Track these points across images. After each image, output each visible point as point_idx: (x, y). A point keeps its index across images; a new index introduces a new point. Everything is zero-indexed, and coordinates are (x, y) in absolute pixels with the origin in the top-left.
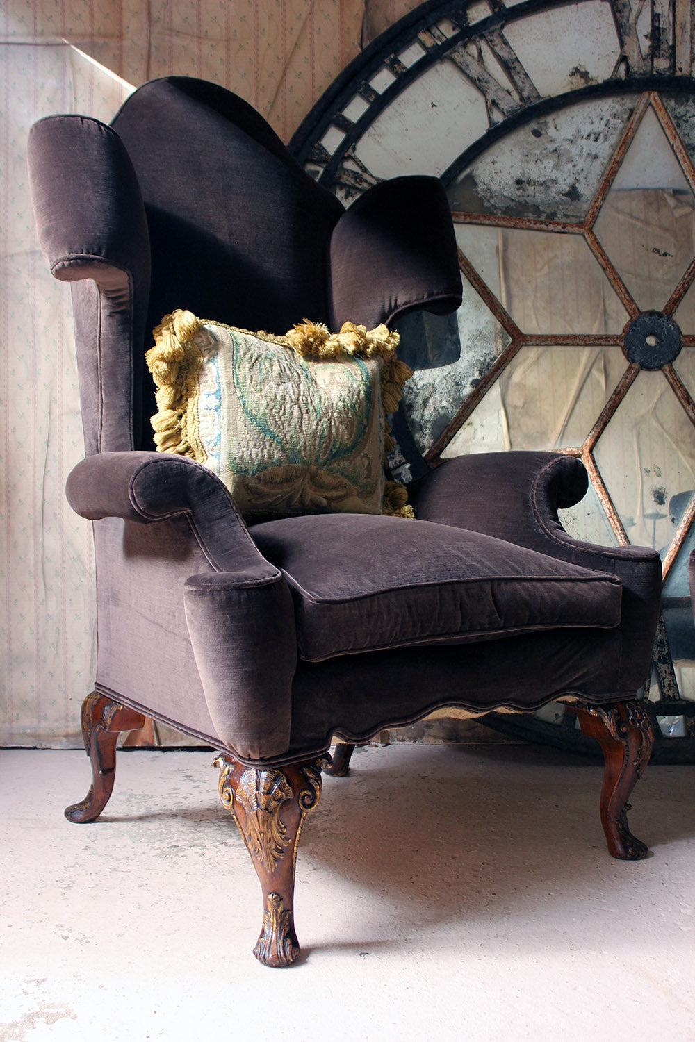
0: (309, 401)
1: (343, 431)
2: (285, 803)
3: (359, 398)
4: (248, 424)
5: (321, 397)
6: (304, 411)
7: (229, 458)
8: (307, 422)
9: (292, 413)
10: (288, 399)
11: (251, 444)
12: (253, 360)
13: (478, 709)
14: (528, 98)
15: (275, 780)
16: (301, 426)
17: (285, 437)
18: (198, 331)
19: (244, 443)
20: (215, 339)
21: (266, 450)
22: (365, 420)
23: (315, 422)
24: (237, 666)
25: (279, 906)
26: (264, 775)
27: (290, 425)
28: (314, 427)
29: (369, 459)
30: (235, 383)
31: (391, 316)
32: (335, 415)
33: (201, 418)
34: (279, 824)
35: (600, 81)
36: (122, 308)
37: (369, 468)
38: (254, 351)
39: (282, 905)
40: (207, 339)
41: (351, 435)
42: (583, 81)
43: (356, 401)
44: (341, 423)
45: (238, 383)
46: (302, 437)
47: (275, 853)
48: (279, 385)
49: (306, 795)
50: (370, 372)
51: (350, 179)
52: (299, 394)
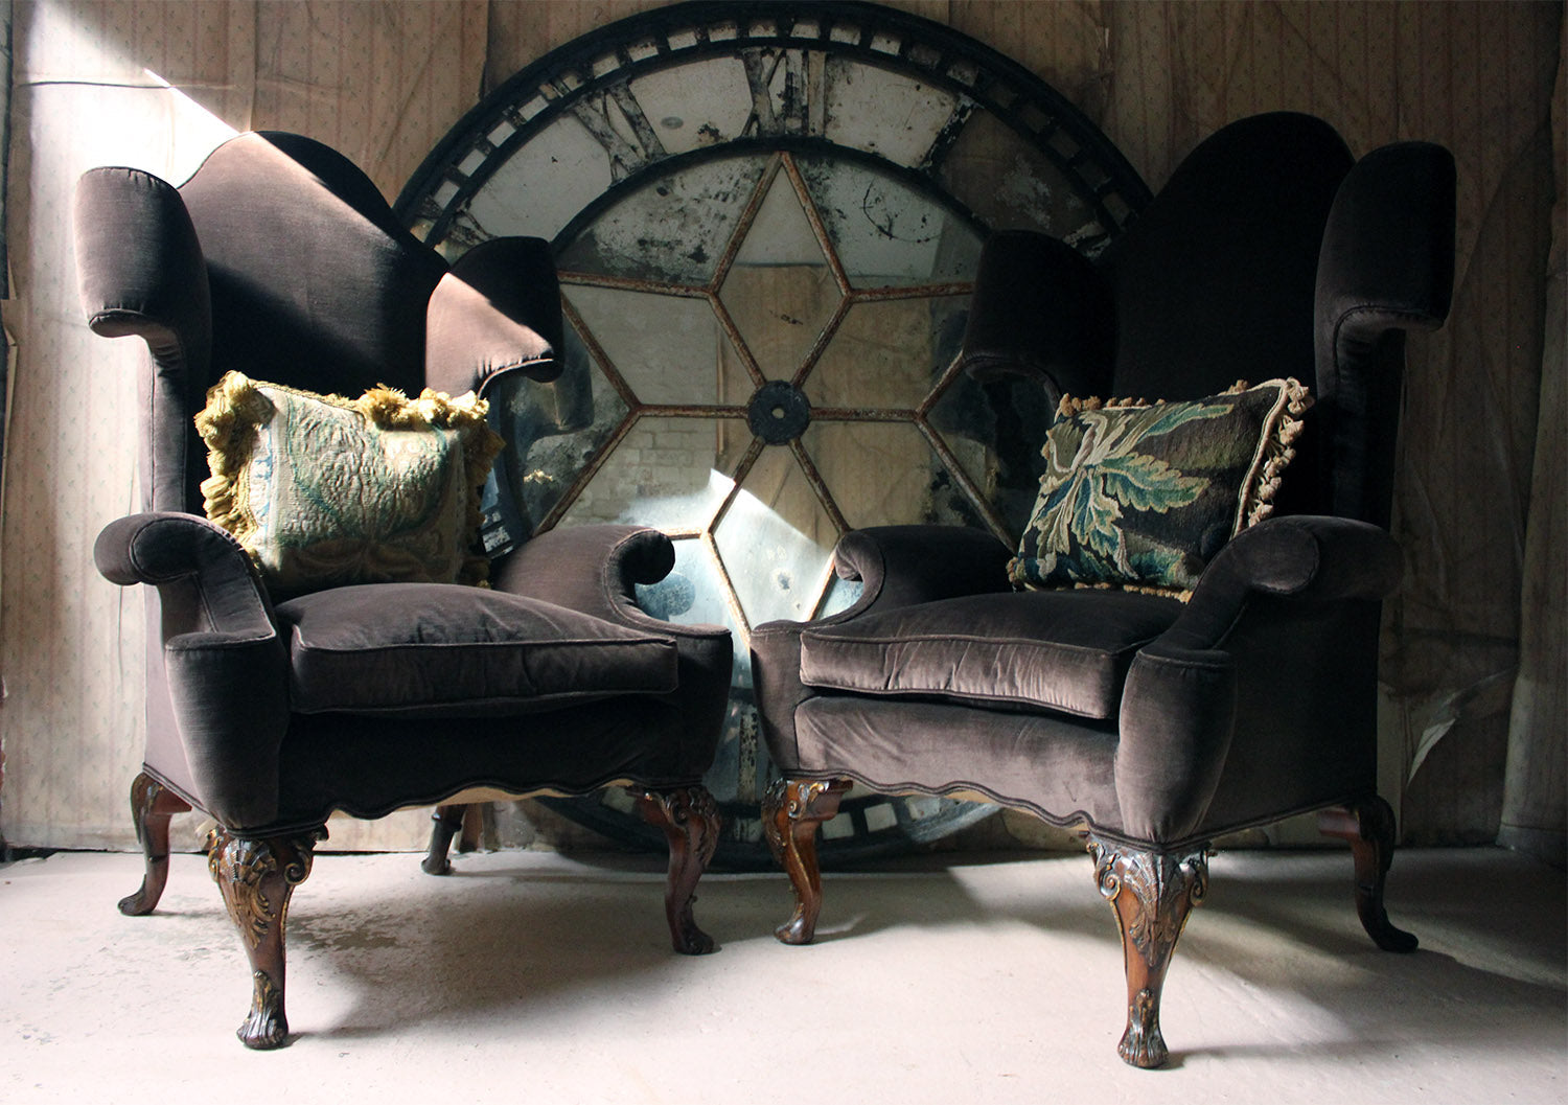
0: (372, 472)
1: (410, 505)
2: (268, 876)
3: (431, 469)
4: (299, 494)
5: (386, 468)
6: (365, 482)
7: (277, 530)
8: (367, 494)
9: (350, 484)
10: (346, 469)
11: (302, 515)
12: (310, 427)
14: (653, 155)
15: (257, 851)
16: (360, 498)
17: (341, 509)
18: (247, 397)
19: (294, 514)
20: (271, 403)
21: (318, 523)
22: (437, 494)
23: (377, 494)
25: (265, 985)
26: (247, 845)
27: (346, 497)
28: (375, 500)
29: (440, 537)
30: (288, 448)
31: (485, 385)
32: (401, 487)
33: (252, 486)
34: (259, 897)
35: (730, 140)
36: (175, 367)
37: (441, 544)
38: (313, 418)
39: (269, 984)
40: (263, 403)
41: (418, 510)
42: (713, 138)
43: (428, 472)
44: (407, 496)
45: (291, 451)
46: (360, 510)
47: (257, 928)
48: (337, 454)
49: (292, 868)
50: (448, 442)
51: (461, 236)
52: (361, 464)
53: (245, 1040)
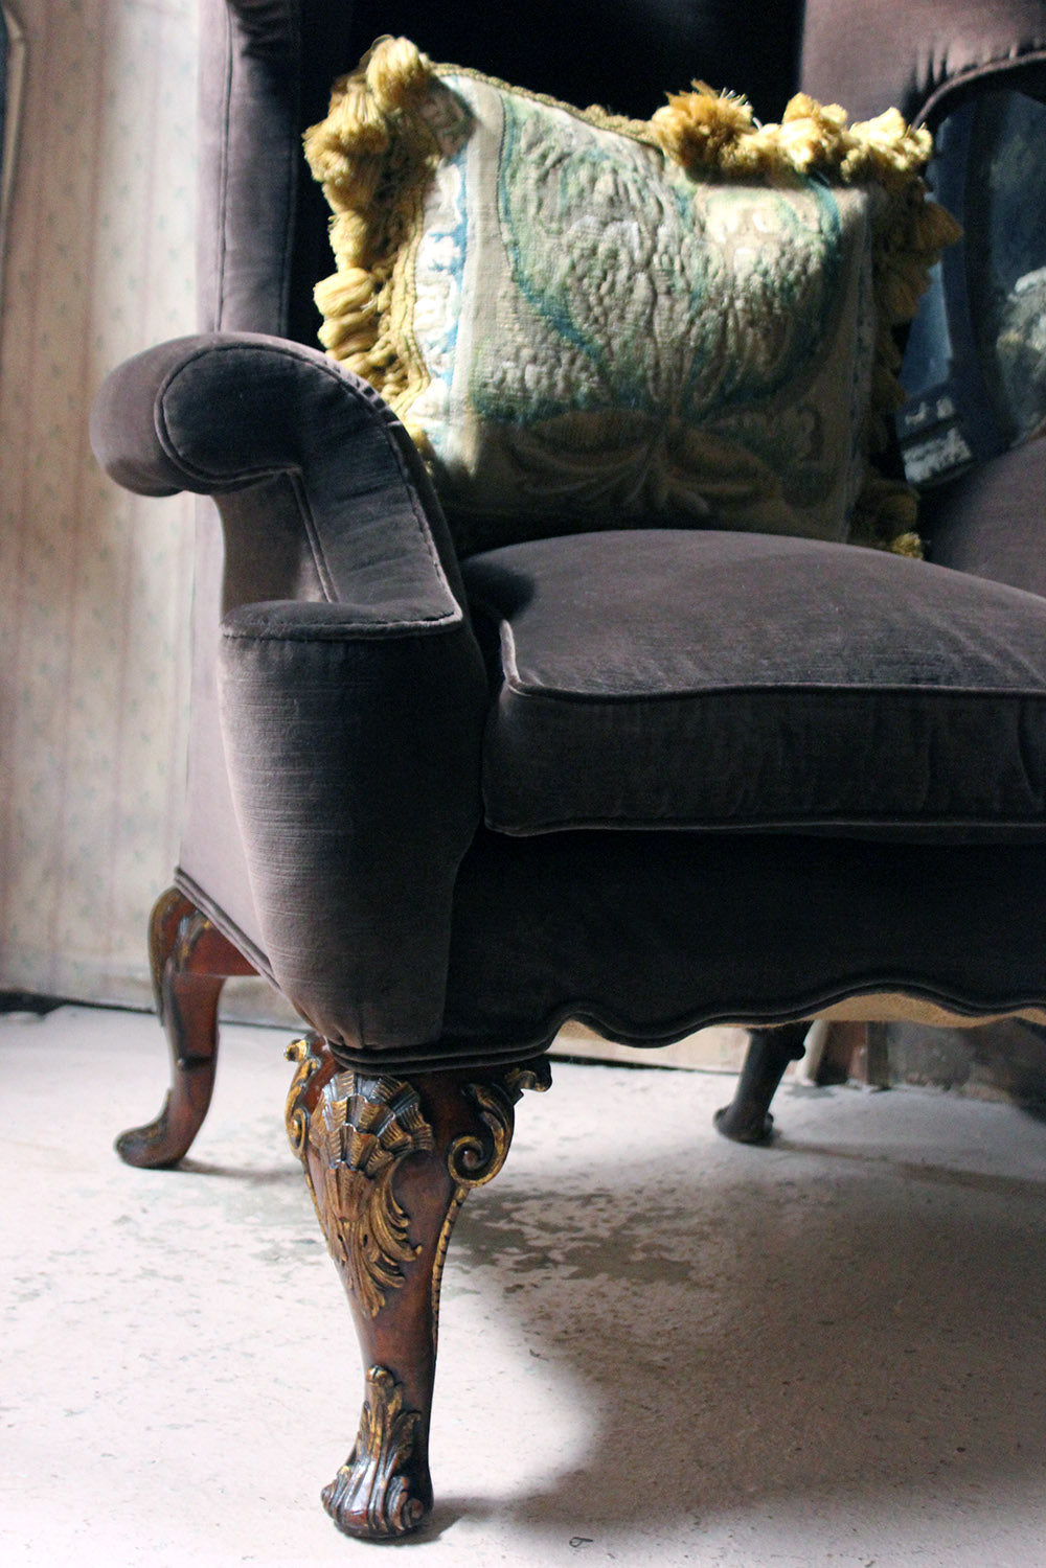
0: (677, 267)
1: (755, 341)
2: (412, 1160)
3: (804, 270)
4: (522, 307)
5: (707, 261)
6: (661, 287)
7: (471, 383)
8: (666, 314)
9: (631, 290)
10: (623, 257)
11: (526, 353)
12: (549, 162)
13: (965, 1006)
15: (391, 1103)
16: (650, 322)
17: (608, 344)
18: (415, 91)
19: (509, 350)
20: (467, 109)
21: (560, 372)
22: (816, 326)
23: (687, 317)
24: (306, 820)
25: (390, 1398)
26: (370, 1089)
27: (622, 318)
28: (682, 328)
29: (818, 420)
30: (500, 209)
31: (931, 101)
32: (739, 304)
33: (421, 290)
34: (389, 1206)
36: (277, 35)
37: (817, 436)
38: (556, 143)
39: (398, 1397)
40: (449, 110)
41: (774, 356)
43: (798, 278)
44: (752, 323)
45: (507, 212)
46: (649, 348)
47: (380, 1274)
48: (605, 224)
49: (467, 1147)
50: (842, 214)
52: (654, 249)
53: (338, 1513)
